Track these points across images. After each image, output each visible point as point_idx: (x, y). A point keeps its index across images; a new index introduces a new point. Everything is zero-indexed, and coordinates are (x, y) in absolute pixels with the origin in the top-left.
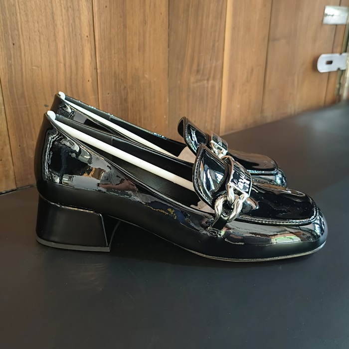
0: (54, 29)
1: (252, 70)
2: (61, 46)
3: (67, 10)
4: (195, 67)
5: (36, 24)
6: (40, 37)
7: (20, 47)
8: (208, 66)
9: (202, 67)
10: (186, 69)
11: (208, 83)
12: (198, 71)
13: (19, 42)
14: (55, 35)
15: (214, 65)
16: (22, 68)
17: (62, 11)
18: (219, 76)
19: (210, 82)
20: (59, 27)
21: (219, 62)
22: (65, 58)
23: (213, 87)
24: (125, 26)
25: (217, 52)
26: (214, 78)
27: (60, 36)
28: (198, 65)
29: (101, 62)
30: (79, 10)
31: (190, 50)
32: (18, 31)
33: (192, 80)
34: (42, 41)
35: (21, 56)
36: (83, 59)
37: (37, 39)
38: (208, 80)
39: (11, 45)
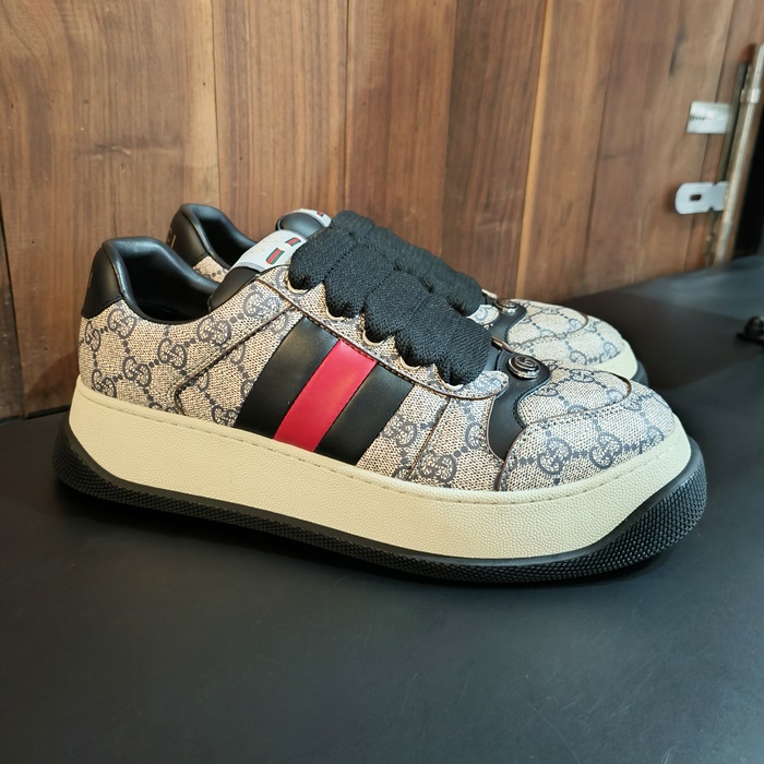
0: (294, 137)
1: (570, 205)
2: (300, 161)
3: (313, 110)
4: (483, 200)
5: (271, 130)
6: (274, 148)
7: (248, 163)
8: (503, 198)
9: (493, 200)
10: (470, 202)
11: (501, 225)
12: (487, 206)
13: (248, 154)
14: (293, 146)
15: (511, 196)
16: (248, 194)
17: (305, 110)
18: (518, 215)
19: (505, 225)
20: (301, 133)
21: (520, 192)
22: (304, 180)
23: (509, 232)
24: (388, 134)
25: (518, 176)
26: (511, 219)
27: (300, 148)
28: (489, 195)
29: (351, 187)
30: (327, 109)
31: (477, 172)
32: (248, 138)
33: (479, 219)
34: (277, 154)
35: (248, 176)
36: (328, 182)
37: (271, 151)
38: (501, 220)
39: (238, 159)
